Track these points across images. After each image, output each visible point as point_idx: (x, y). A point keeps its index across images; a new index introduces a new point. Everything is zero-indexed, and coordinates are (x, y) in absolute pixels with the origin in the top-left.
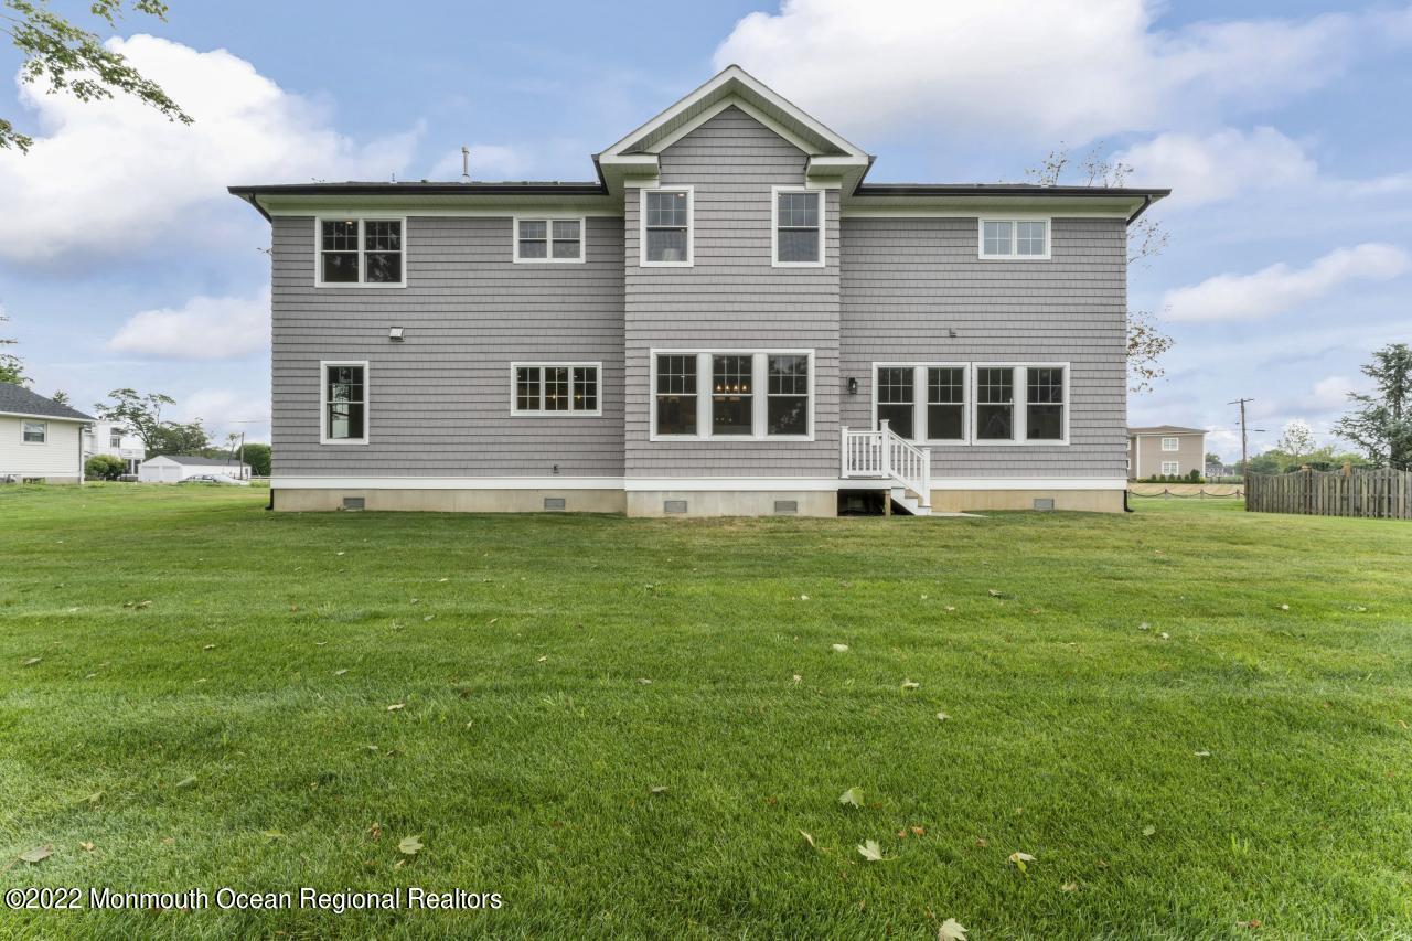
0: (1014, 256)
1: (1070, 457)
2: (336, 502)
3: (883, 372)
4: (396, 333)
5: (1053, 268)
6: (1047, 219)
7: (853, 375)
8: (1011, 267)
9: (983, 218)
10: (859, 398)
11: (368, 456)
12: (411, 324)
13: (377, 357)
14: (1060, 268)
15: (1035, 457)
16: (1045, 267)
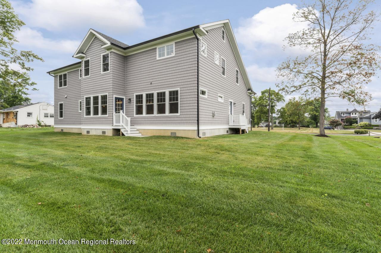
0: (166, 57)
1: (180, 119)
2: (60, 130)
3: (137, 96)
4: (66, 96)
5: (175, 58)
6: (173, 43)
7: (129, 98)
8: (165, 60)
9: (158, 47)
10: (132, 104)
11: (63, 121)
12: (68, 94)
13: (65, 101)
14: (177, 58)
15: (171, 119)
16: (173, 59)
